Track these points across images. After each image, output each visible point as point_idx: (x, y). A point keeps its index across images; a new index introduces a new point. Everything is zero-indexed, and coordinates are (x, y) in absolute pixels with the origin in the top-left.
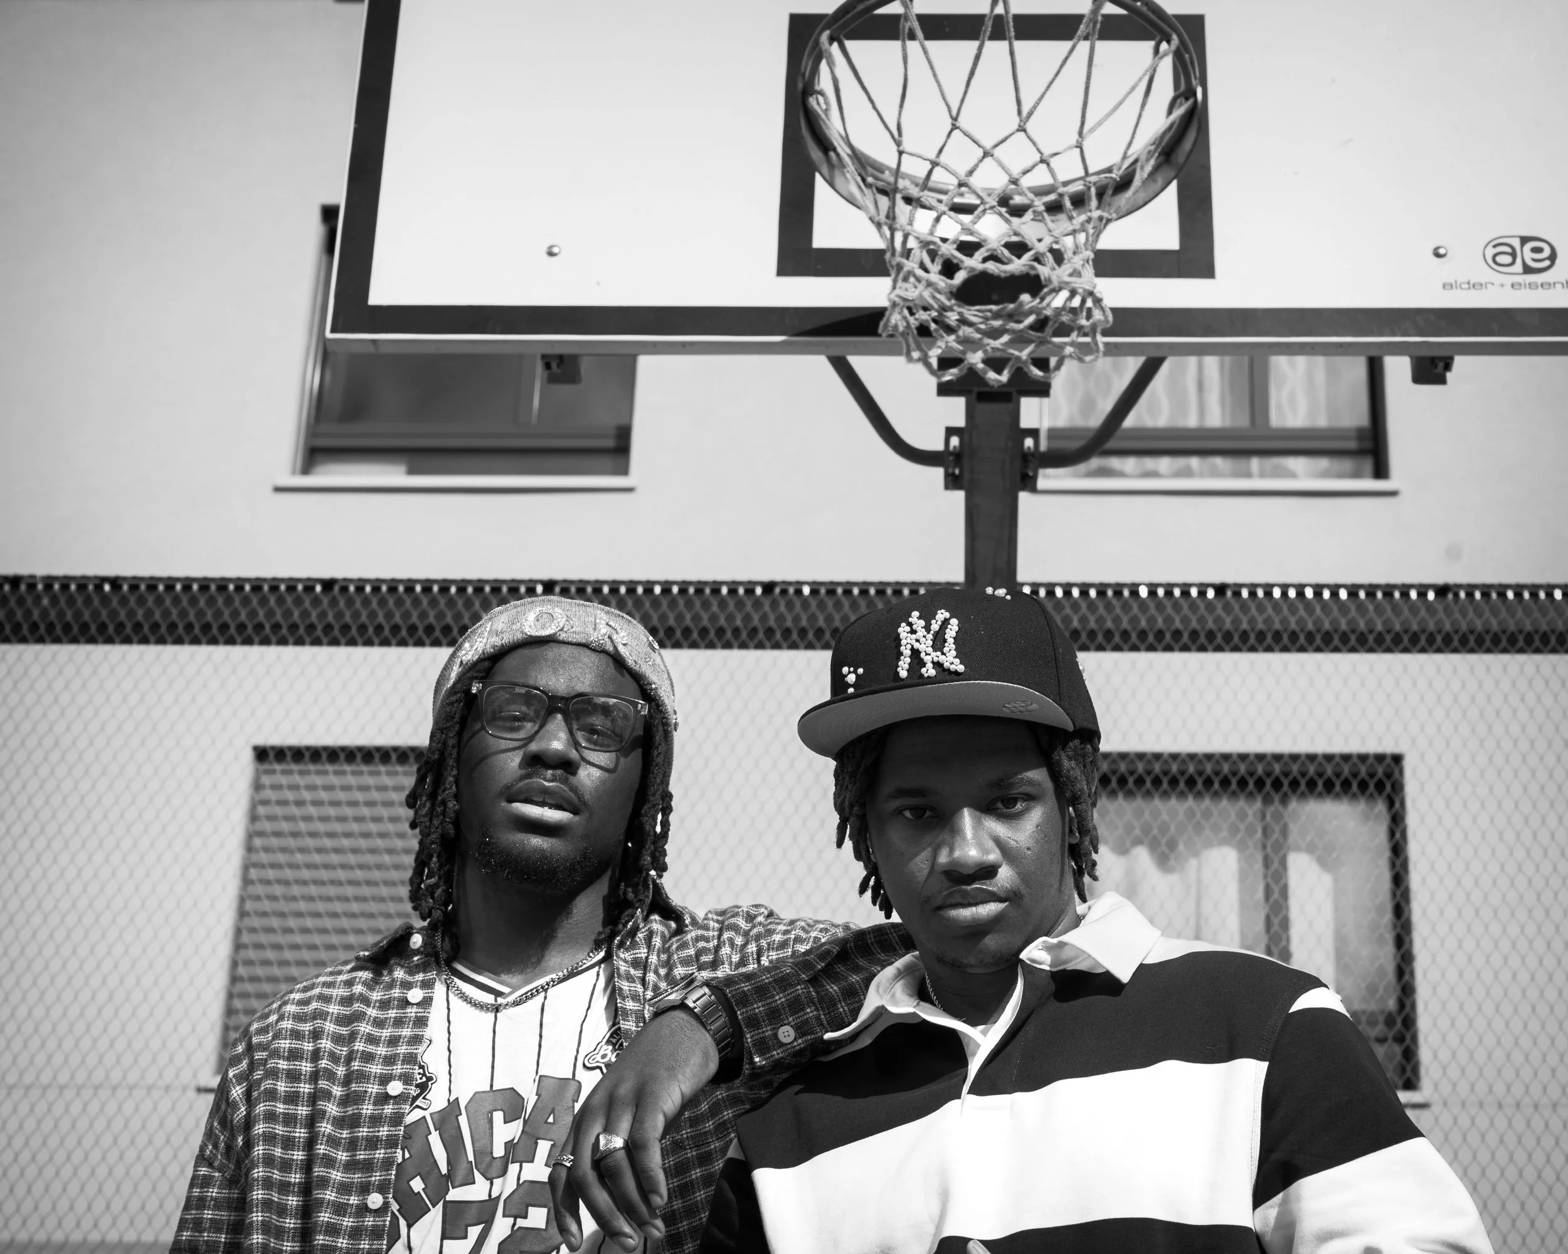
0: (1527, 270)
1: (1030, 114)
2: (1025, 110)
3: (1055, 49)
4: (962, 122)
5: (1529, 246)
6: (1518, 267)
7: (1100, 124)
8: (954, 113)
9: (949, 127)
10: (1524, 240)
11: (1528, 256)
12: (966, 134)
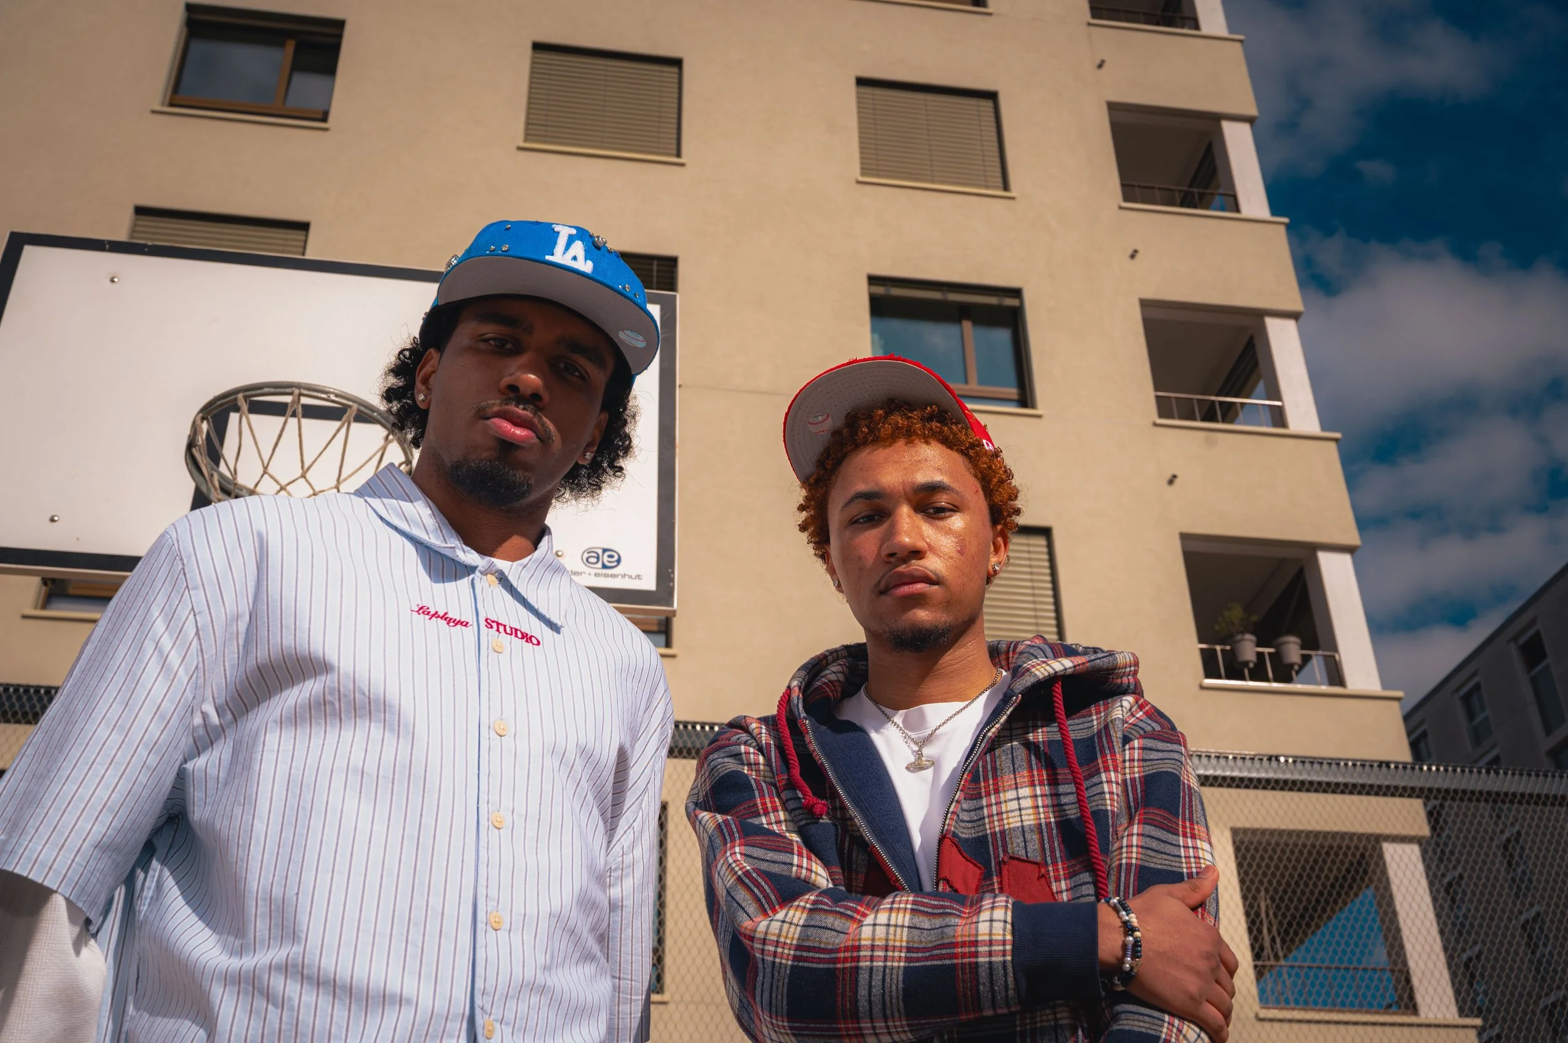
0: (604, 567)
1: (309, 468)
2: (306, 467)
3: (329, 426)
4: (270, 470)
5: (607, 553)
6: (600, 565)
7: (350, 476)
8: (266, 464)
9: (261, 472)
10: (605, 551)
11: (606, 559)
12: (272, 477)
